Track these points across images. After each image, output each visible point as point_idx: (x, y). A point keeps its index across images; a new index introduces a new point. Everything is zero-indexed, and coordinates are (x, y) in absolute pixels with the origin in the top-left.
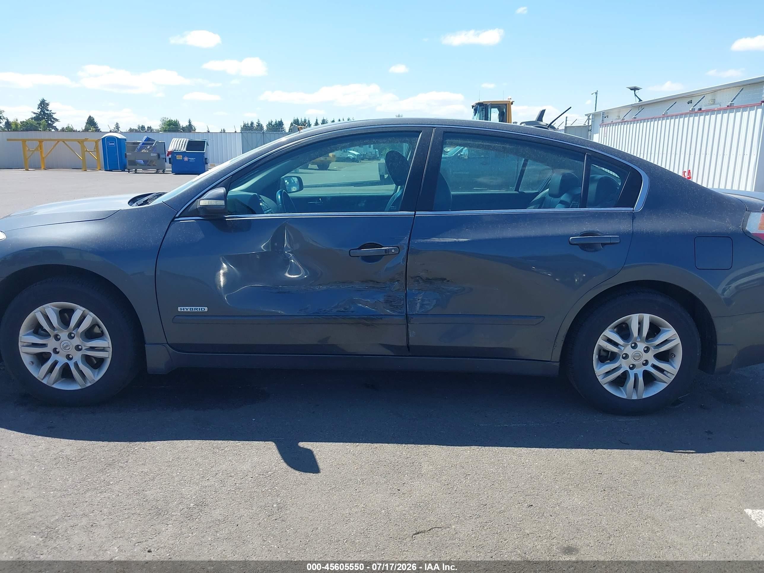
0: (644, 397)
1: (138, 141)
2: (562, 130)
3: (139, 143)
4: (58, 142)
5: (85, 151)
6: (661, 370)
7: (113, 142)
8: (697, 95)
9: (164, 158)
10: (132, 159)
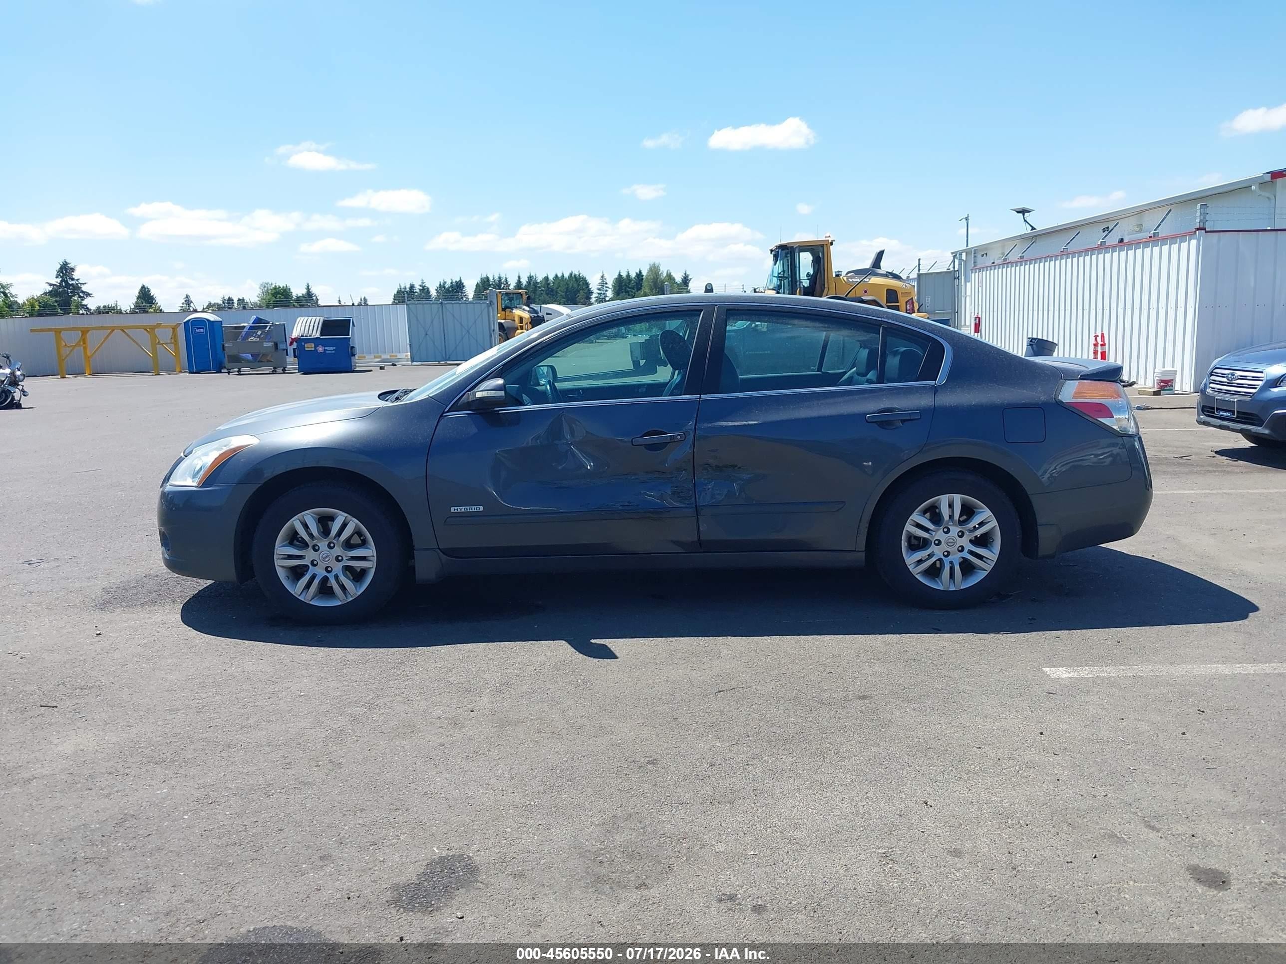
0: (962, 588)
1: (242, 325)
2: (915, 279)
3: (244, 327)
4: (113, 330)
5: (157, 344)
6: (980, 557)
7: (202, 328)
8: (1111, 219)
9: (284, 350)
10: (233, 352)
